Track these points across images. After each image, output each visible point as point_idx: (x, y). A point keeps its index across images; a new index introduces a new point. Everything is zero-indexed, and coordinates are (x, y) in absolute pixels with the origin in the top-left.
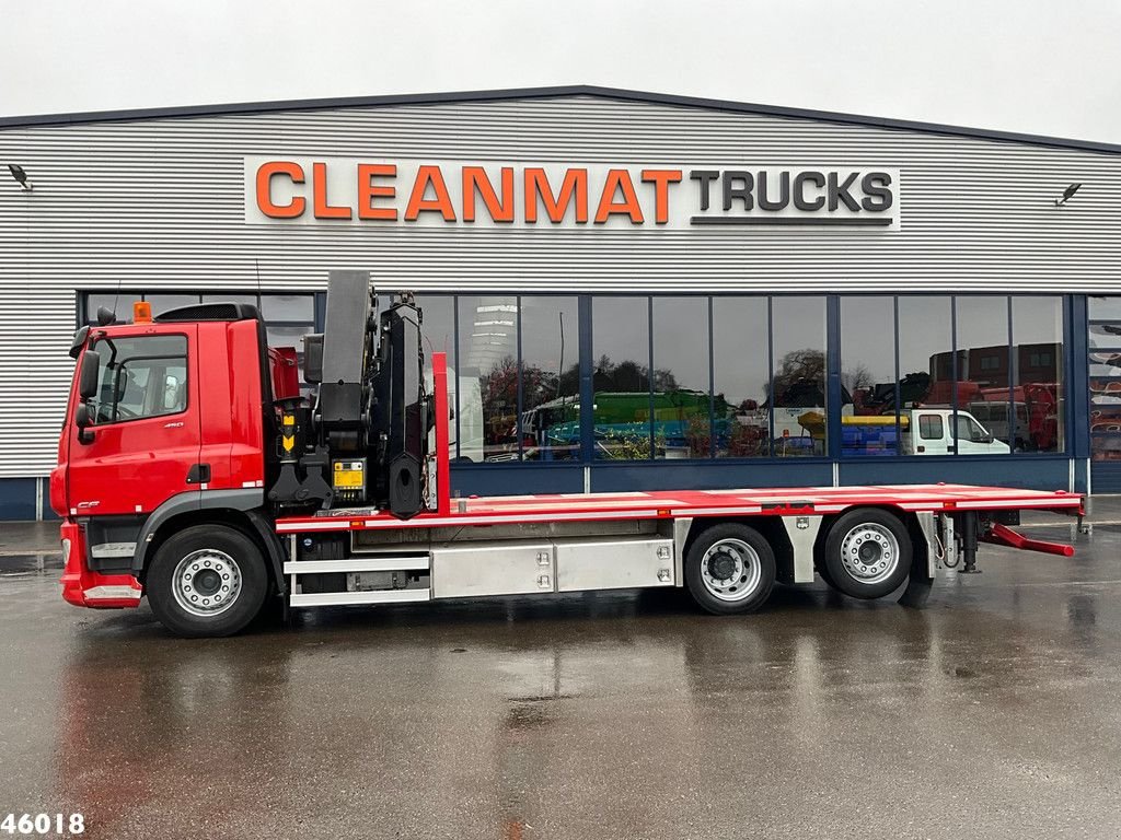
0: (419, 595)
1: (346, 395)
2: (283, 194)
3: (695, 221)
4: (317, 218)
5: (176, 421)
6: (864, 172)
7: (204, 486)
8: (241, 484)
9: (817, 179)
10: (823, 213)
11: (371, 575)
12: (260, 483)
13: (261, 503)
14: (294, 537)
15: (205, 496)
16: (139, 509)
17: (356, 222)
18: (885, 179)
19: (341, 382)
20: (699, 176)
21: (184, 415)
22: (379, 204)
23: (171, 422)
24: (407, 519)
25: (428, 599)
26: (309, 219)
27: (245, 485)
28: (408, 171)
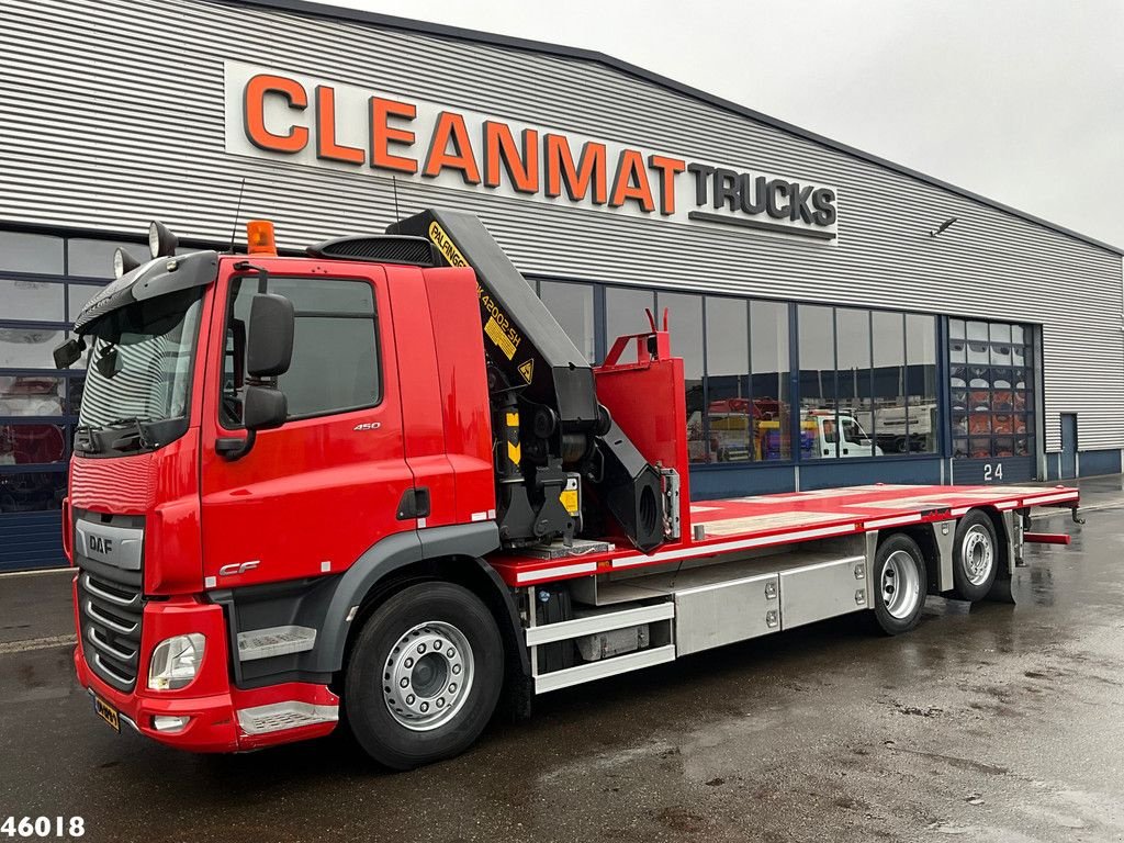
0: (663, 655)
1: (580, 384)
2: (278, 120)
3: (693, 216)
4: (320, 158)
5: (372, 420)
6: (817, 187)
7: (422, 523)
8: (470, 518)
9: (782, 188)
10: (786, 222)
11: (618, 633)
12: (492, 514)
13: (496, 544)
14: (532, 590)
15: (425, 538)
16: (326, 567)
17: (365, 170)
18: (829, 196)
19: (572, 367)
20: (696, 169)
21: (380, 409)
22: (394, 151)
23: (363, 421)
24: (652, 554)
25: (674, 658)
26: (308, 158)
27: (475, 517)
28: (427, 115)
